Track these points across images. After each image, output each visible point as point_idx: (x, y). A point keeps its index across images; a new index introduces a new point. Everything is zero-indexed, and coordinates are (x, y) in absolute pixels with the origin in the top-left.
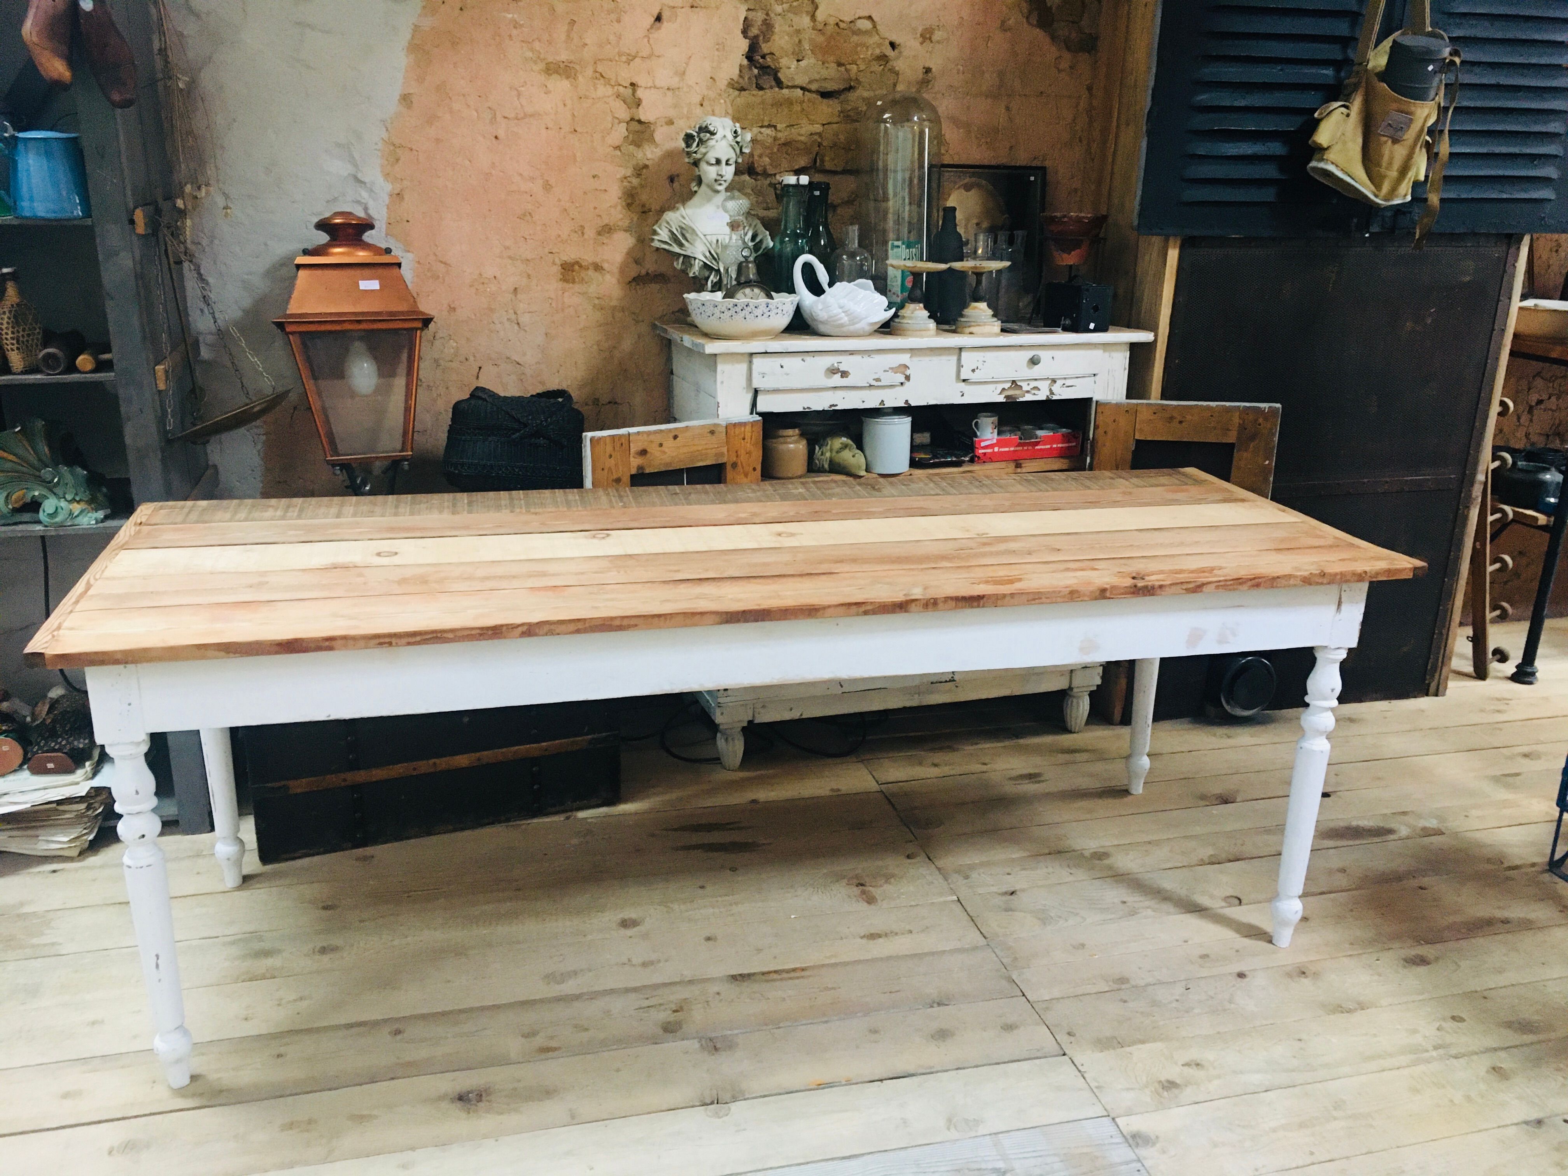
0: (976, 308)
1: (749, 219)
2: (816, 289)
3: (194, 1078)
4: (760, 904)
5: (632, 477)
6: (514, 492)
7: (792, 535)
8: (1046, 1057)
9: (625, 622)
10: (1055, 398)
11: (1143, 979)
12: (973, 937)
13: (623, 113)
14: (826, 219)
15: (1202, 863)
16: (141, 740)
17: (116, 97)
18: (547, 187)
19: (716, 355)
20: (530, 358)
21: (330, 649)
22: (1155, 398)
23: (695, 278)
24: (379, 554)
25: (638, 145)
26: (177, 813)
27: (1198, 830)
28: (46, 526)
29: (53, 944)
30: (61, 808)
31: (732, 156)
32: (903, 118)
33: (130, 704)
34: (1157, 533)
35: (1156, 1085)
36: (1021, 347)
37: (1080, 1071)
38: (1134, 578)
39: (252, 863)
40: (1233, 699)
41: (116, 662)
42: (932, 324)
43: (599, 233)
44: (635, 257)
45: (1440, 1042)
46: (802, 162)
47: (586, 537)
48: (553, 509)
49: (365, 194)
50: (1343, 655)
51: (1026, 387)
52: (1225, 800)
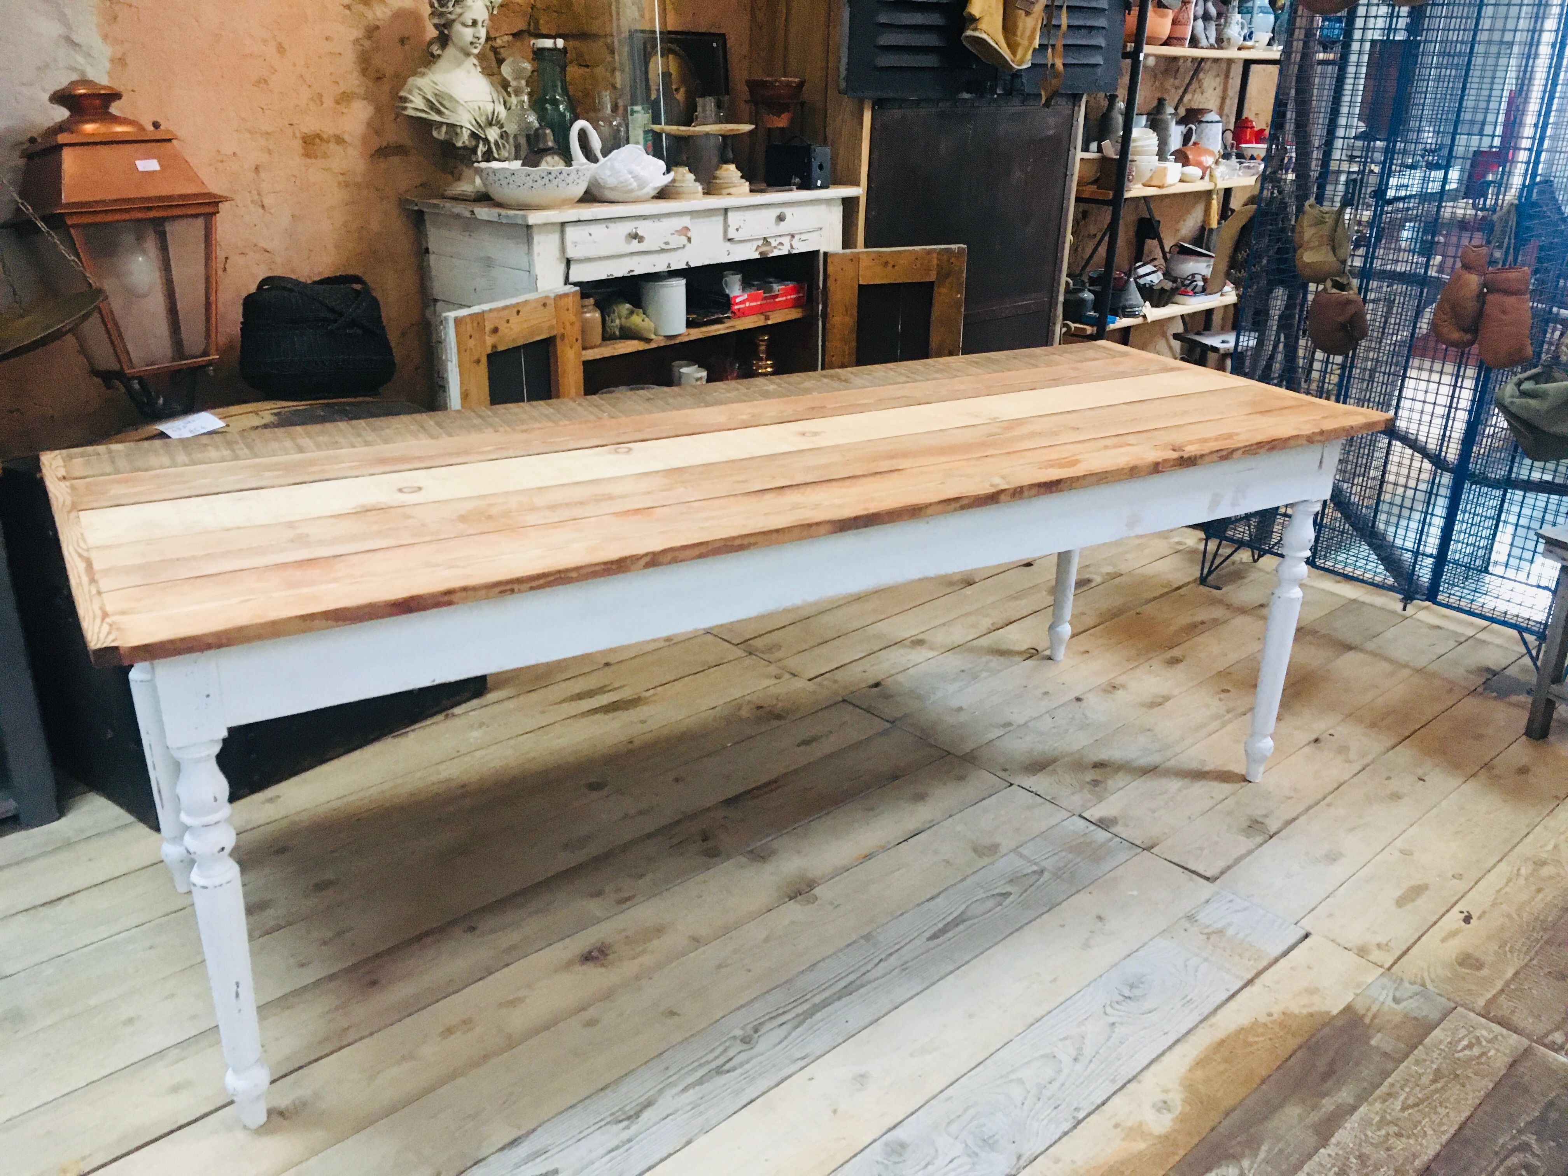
0: (727, 170)
2: (593, 157)
5: (488, 357)
8: (1002, 789)
10: (794, 252)
11: (1020, 719)
15: (991, 630)
18: (281, 49)
19: (533, 226)
20: (275, 243)
24: (401, 491)
25: (368, 4)
26: (15, 807)
27: (968, 608)
31: (486, 17)
35: (1088, 786)
36: (771, 205)
37: (1032, 792)
43: (338, 102)
44: (375, 128)
45: (1228, 708)
51: (774, 244)
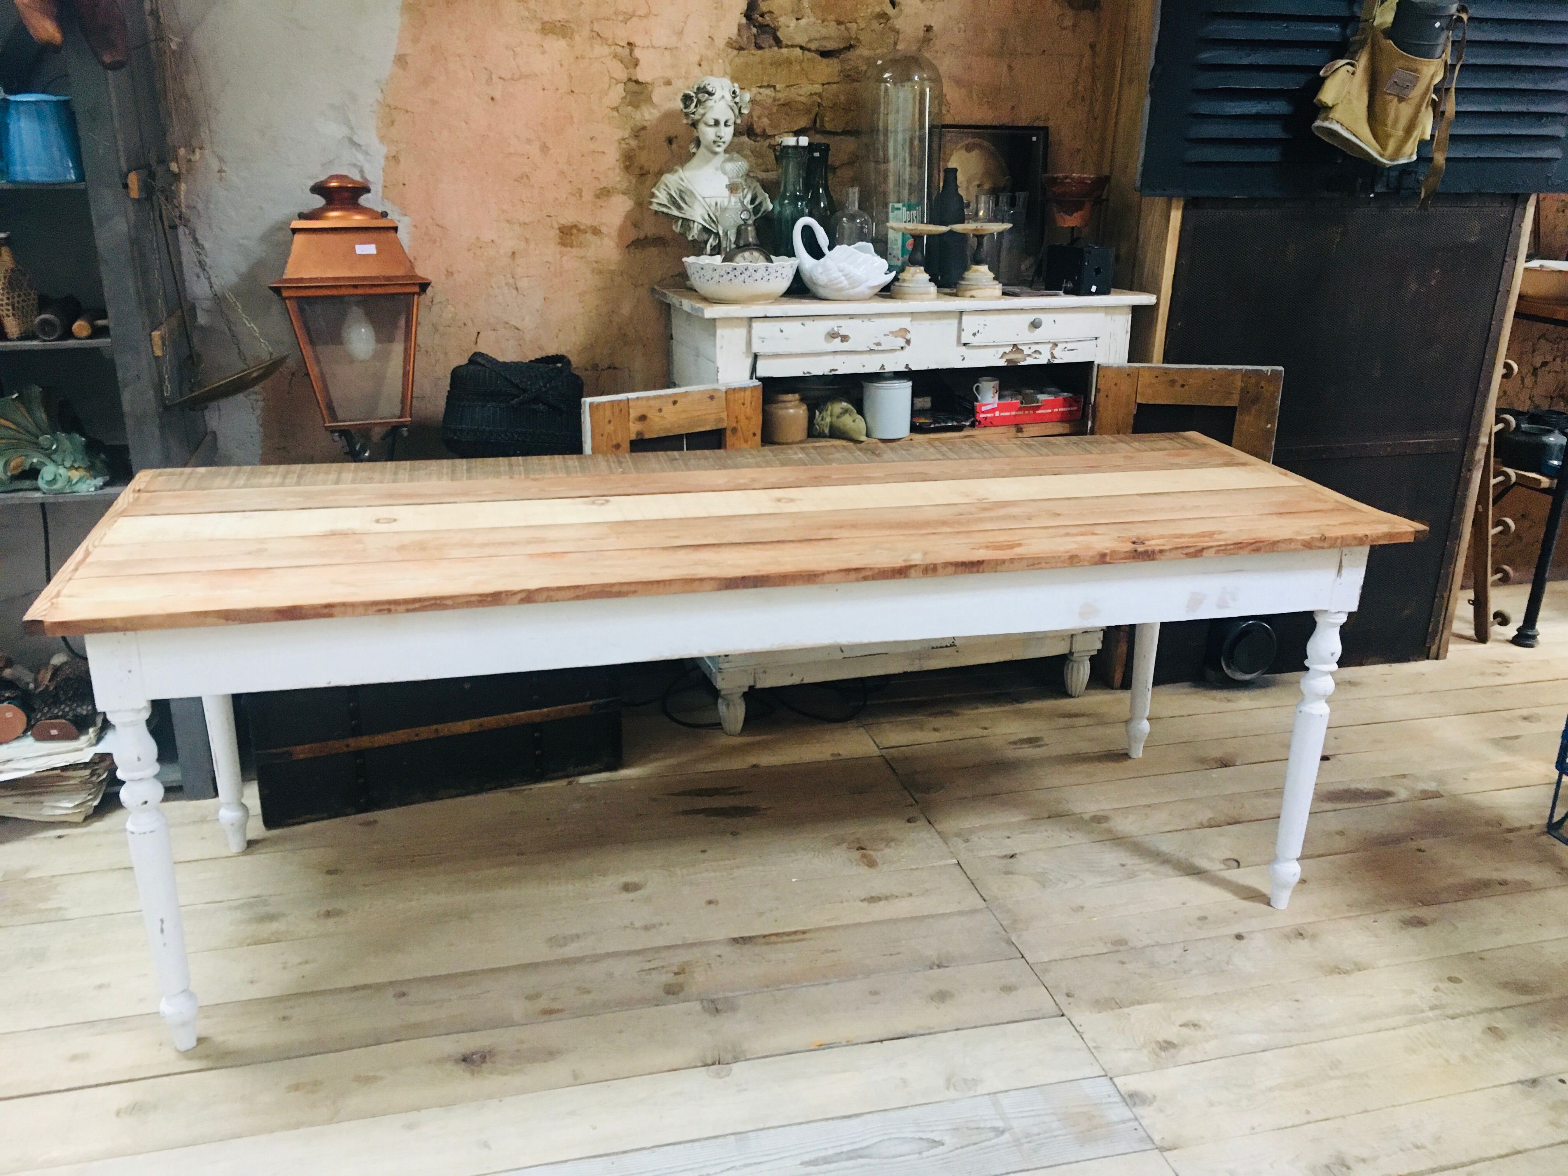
0: (977, 271)
1: (749, 181)
2: (816, 252)
3: (200, 1040)
4: (761, 868)
5: (632, 443)
6: (513, 458)
7: (792, 500)
8: (1044, 1018)
9: (625, 589)
10: (1056, 361)
11: (1141, 941)
12: (972, 900)
13: (621, 73)
14: (826, 181)
15: (1201, 826)
16: (141, 707)
17: (107, 59)
18: (544, 148)
19: (714, 319)
20: (528, 323)
21: (331, 615)
22: (1157, 362)
23: (694, 241)
24: (378, 521)
25: (637, 107)
26: (180, 778)
27: (1198, 793)
28: (44, 493)
29: (60, 909)
30: (65, 774)
31: (731, 117)
32: (903, 78)
33: (130, 671)
34: (1156, 497)
35: (1154, 1046)
36: (1022, 310)
37: (1078, 1031)
38: (1134, 543)
39: (256, 828)
40: (1233, 663)
41: (116, 629)
42: (933, 288)
43: (598, 197)
44: (634, 221)
45: (1436, 1002)
46: (803, 122)
47: (585, 503)
48: (553, 475)
49: (360, 157)
50: (1343, 619)
51: (1027, 351)
52: (1224, 763)
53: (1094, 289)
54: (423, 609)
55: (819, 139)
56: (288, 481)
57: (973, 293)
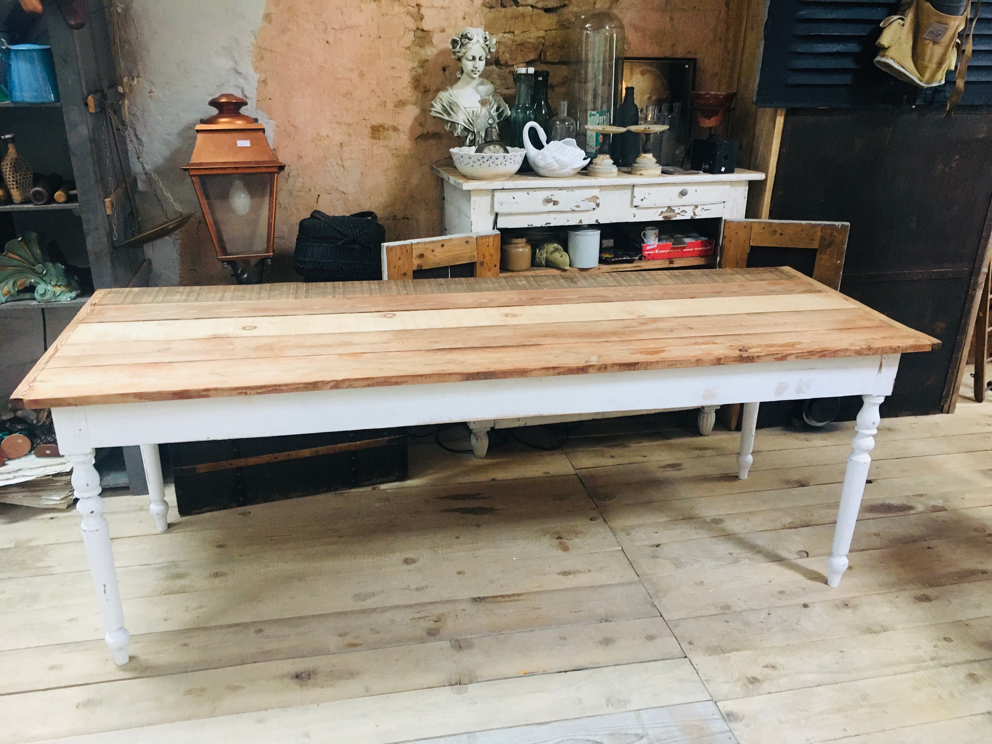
0: (644, 157)
1: (495, 96)
2: (538, 145)
3: (131, 658)
4: (493, 550)
5: (414, 272)
6: (336, 283)
7: (515, 316)
8: (673, 659)
9: (400, 380)
10: (697, 217)
11: (740, 607)
12: (630, 575)
13: (412, 25)
14: (547, 95)
15: (784, 528)
16: (88, 452)
17: (72, 23)
18: (362, 75)
19: (470, 191)
20: (351, 189)
21: (207, 396)
22: (765, 218)
23: (458, 137)
24: (244, 328)
25: (422, 47)
26: (128, 482)
27: (782, 505)
28: (39, 302)
29: (49, 567)
30: (54, 479)
31: (483, 54)
32: (597, 28)
33: (80, 430)
34: (758, 315)
35: (745, 680)
36: (674, 184)
37: (695, 669)
38: (740, 350)
39: (174, 515)
40: (811, 415)
41: (70, 405)
42: (615, 169)
43: (396, 106)
44: (420, 121)
45: (935, 655)
46: (532, 56)
47: (380, 316)
48: (361, 296)
49: (242, 81)
50: (882, 400)
51: (677, 211)
52: (802, 484)
53: (723, 169)
54: (269, 392)
55: (543, 67)
56: (190, 298)
57: (642, 172)
